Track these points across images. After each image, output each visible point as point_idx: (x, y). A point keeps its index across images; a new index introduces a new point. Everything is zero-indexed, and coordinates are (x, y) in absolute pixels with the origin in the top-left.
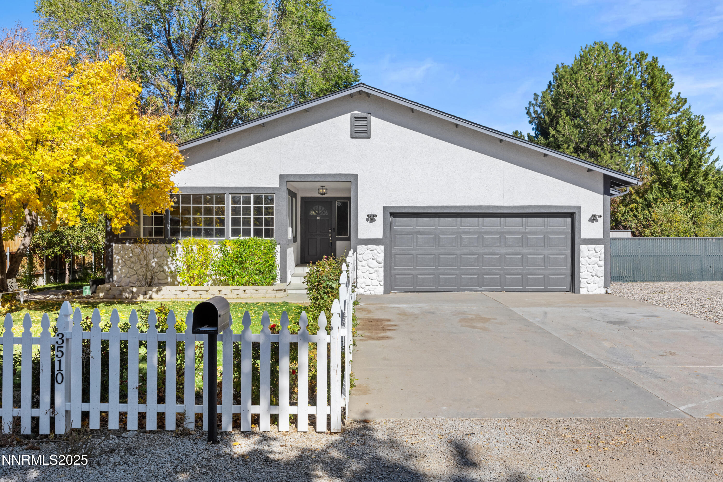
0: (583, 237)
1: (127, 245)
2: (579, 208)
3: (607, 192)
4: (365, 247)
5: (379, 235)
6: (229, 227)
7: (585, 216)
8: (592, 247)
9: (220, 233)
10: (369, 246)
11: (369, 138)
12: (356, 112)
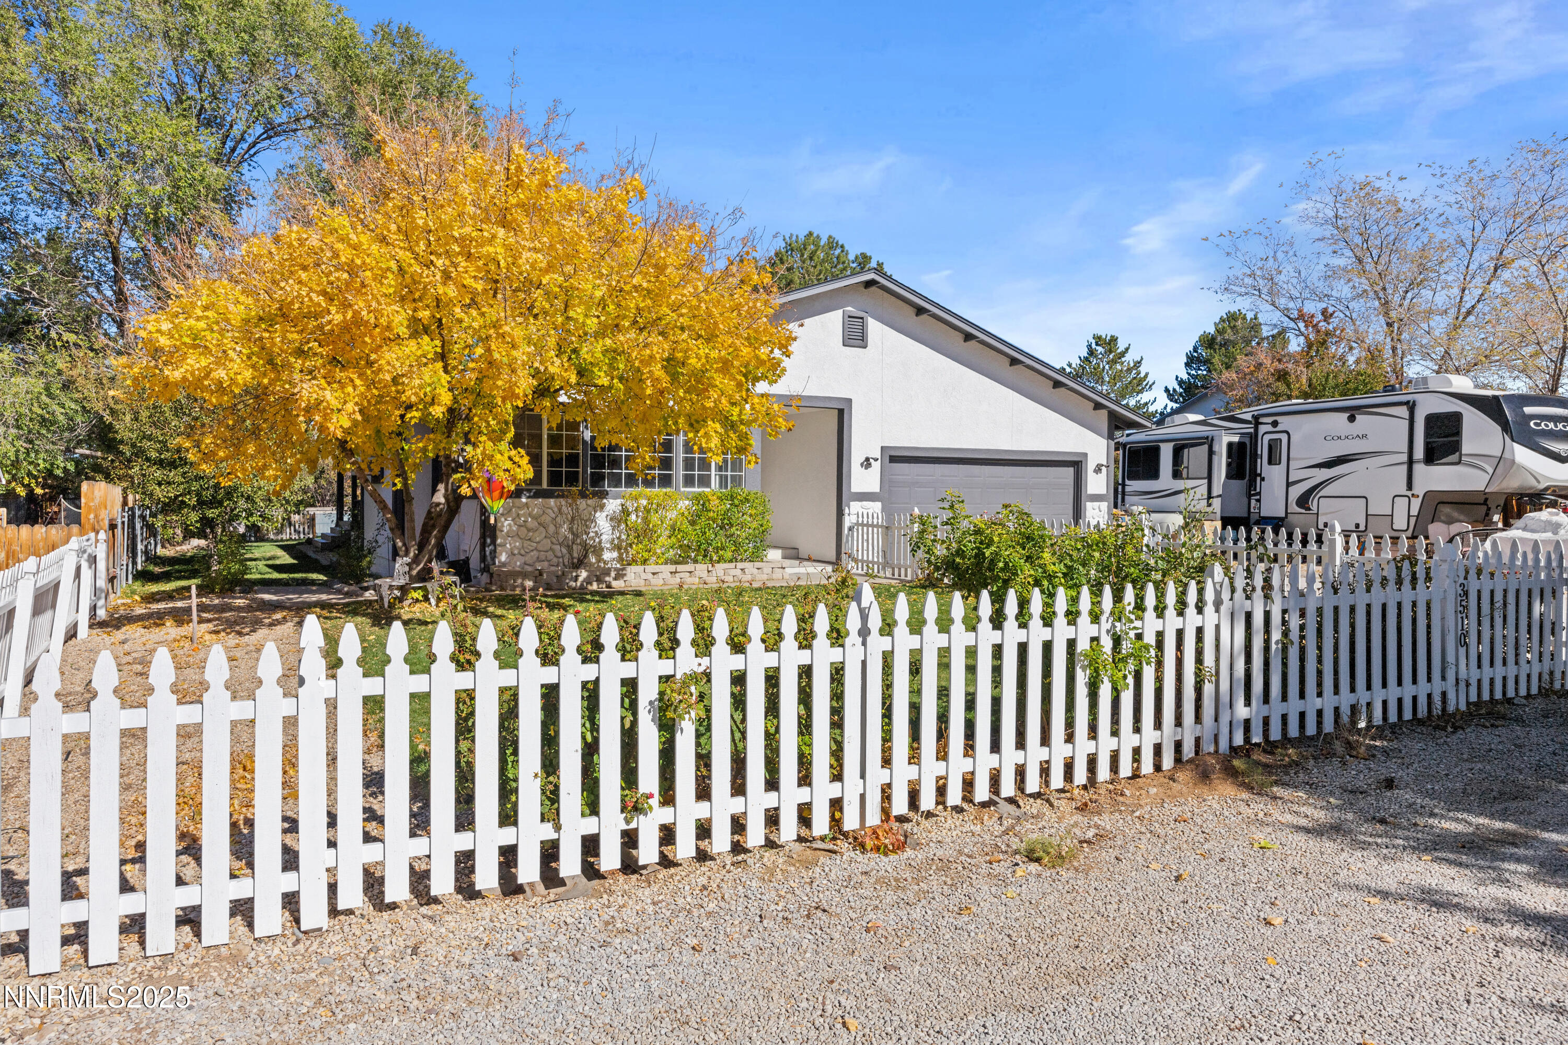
0: (1089, 492)
1: (524, 500)
2: (1086, 455)
3: (1111, 437)
4: (859, 503)
5: (876, 488)
6: (679, 471)
7: (1091, 466)
8: (1096, 504)
9: (666, 481)
10: (865, 503)
11: (865, 347)
12: (849, 308)
